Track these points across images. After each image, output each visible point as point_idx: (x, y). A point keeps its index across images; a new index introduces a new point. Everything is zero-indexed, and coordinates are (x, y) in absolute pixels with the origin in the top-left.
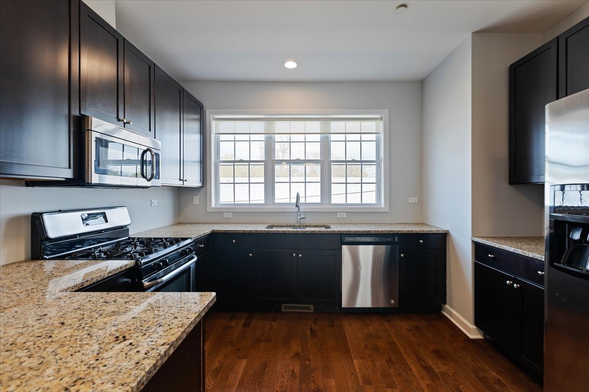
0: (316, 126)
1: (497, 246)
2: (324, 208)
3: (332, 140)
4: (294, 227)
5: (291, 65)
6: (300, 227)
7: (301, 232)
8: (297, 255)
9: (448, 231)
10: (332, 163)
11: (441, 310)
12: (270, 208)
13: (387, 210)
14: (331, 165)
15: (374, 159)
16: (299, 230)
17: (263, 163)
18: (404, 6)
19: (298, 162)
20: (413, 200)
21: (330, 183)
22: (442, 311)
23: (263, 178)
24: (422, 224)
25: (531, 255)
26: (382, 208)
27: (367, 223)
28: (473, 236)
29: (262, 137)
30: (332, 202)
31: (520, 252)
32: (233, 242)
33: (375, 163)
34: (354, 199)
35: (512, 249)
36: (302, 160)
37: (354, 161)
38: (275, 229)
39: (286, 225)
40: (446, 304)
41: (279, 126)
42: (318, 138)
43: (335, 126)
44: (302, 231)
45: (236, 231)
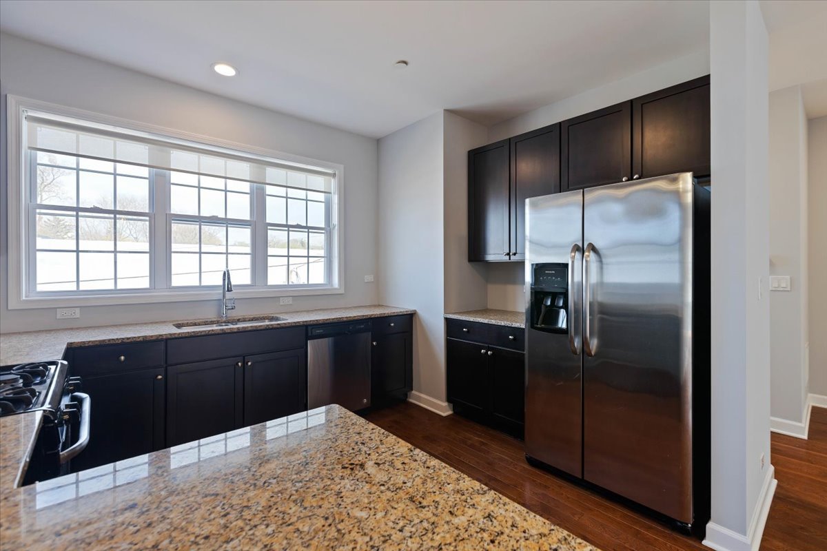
0: (244, 169)
1: (472, 319)
2: (259, 291)
3: (267, 193)
4: (218, 323)
5: (225, 70)
6: (227, 322)
7: (250, 329)
8: (245, 363)
9: (415, 311)
10: (269, 227)
11: (407, 397)
12: (161, 295)
13: (342, 291)
14: (267, 229)
15: (323, 225)
16: (231, 326)
17: (147, 218)
18: (405, 63)
19: (214, 220)
20: (369, 278)
21: (266, 256)
22: (408, 399)
23: (148, 244)
24: (379, 306)
25: (503, 324)
26: (336, 289)
27: (320, 310)
28: (445, 312)
29: (145, 172)
30: (269, 284)
31: (493, 322)
32: (120, 360)
33: (323, 231)
34: (299, 278)
35: (486, 321)
36: (222, 219)
37: (298, 226)
38: (185, 330)
39: (203, 322)
40: (412, 390)
41: (178, 158)
42: (246, 187)
43: (272, 174)
44: (251, 327)
45: (128, 339)
